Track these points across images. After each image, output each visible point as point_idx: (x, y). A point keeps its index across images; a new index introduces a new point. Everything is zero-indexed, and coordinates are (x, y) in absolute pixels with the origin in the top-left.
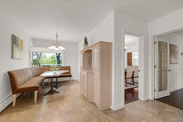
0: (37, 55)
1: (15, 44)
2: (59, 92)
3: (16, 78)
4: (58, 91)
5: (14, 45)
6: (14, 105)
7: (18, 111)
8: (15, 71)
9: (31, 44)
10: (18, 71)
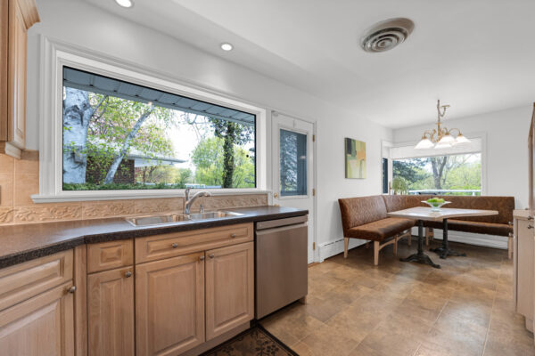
0: (433, 163)
1: (350, 153)
2: (438, 267)
3: (348, 211)
4: (436, 263)
5: (349, 155)
6: (345, 256)
7: (347, 265)
8: (348, 199)
9: (386, 144)
10: (354, 200)
